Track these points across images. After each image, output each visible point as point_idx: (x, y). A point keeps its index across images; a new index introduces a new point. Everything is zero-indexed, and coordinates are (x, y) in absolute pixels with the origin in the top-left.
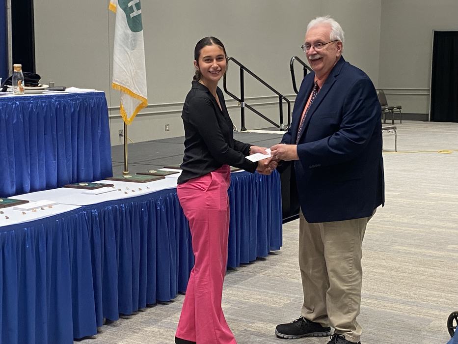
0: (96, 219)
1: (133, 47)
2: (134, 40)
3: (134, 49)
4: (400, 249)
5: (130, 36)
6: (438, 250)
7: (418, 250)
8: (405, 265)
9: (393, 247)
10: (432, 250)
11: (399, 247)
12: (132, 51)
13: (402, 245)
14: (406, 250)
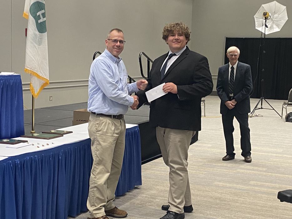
0: (18, 166)
1: (40, 43)
2: (40, 39)
3: (40, 45)
4: (219, 184)
5: (38, 36)
6: (244, 185)
7: (231, 185)
8: (225, 196)
9: (214, 182)
10: (240, 185)
11: (218, 183)
12: (39, 47)
13: (220, 181)
14: (224, 185)
